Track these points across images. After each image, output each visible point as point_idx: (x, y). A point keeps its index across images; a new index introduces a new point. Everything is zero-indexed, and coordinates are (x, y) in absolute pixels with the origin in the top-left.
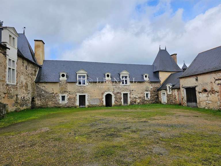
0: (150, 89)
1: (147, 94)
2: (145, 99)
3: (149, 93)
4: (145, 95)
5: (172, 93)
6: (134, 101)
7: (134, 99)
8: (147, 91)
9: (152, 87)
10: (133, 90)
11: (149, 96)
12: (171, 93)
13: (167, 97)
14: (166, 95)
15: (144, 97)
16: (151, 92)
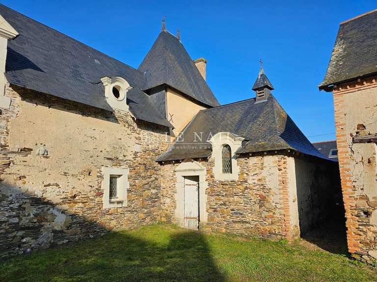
0: (130, 157)
1: (113, 179)
2: (100, 204)
3: (124, 172)
4: (105, 186)
5: (242, 173)
6: (25, 221)
7: (33, 211)
8: (115, 161)
9: (138, 148)
10: (26, 151)
11: (122, 185)
12: (234, 176)
13: (211, 192)
14: (204, 185)
15: (100, 194)
16: (132, 168)
